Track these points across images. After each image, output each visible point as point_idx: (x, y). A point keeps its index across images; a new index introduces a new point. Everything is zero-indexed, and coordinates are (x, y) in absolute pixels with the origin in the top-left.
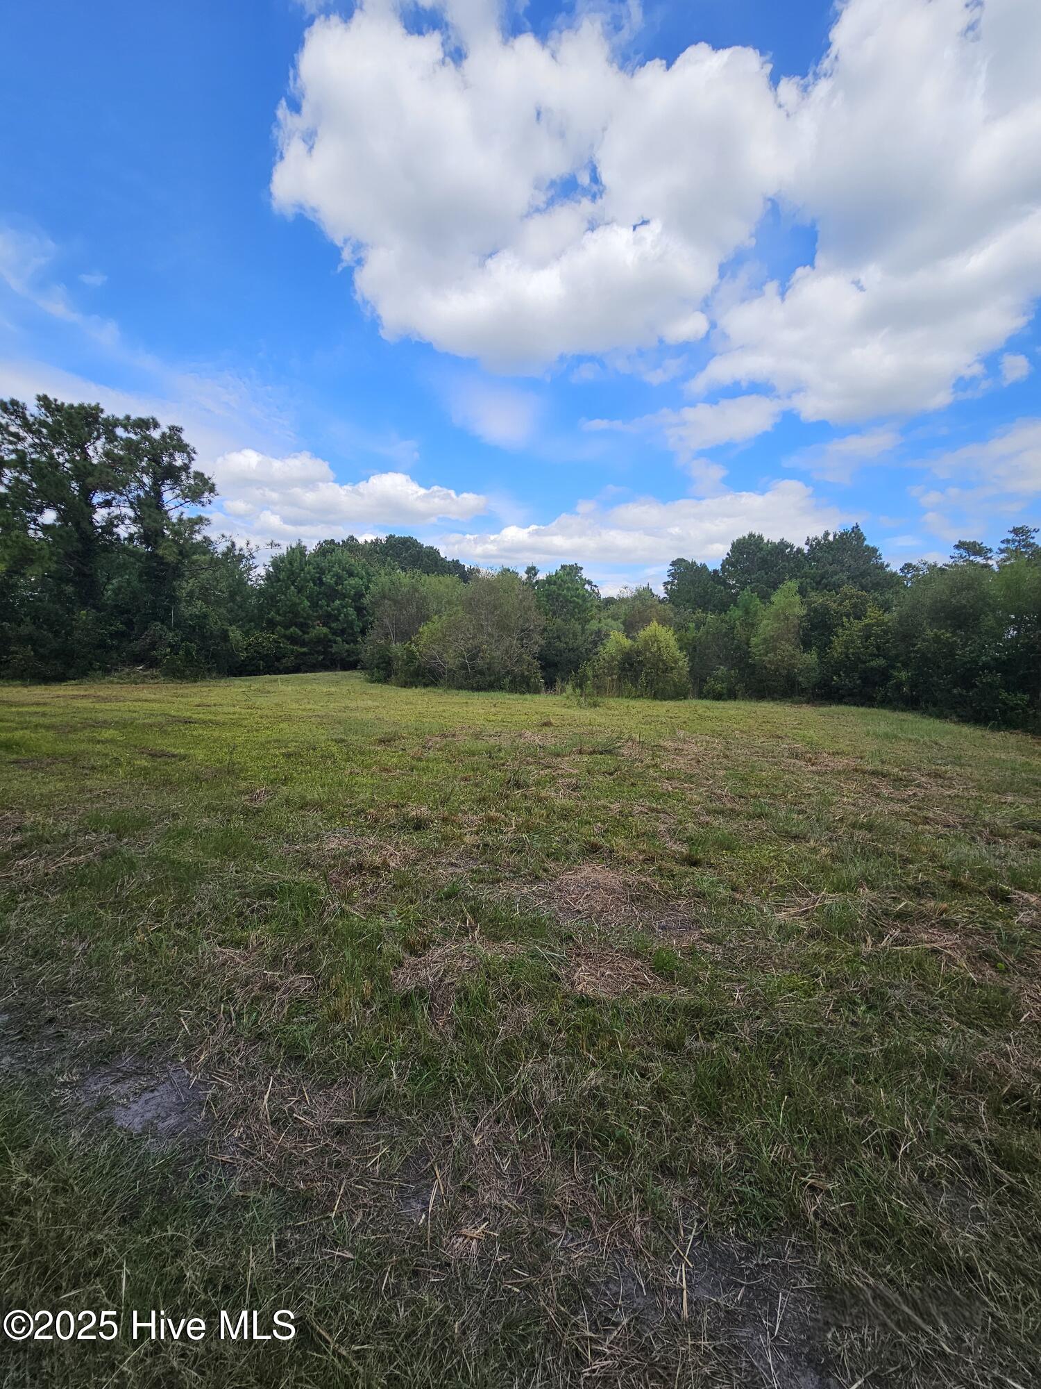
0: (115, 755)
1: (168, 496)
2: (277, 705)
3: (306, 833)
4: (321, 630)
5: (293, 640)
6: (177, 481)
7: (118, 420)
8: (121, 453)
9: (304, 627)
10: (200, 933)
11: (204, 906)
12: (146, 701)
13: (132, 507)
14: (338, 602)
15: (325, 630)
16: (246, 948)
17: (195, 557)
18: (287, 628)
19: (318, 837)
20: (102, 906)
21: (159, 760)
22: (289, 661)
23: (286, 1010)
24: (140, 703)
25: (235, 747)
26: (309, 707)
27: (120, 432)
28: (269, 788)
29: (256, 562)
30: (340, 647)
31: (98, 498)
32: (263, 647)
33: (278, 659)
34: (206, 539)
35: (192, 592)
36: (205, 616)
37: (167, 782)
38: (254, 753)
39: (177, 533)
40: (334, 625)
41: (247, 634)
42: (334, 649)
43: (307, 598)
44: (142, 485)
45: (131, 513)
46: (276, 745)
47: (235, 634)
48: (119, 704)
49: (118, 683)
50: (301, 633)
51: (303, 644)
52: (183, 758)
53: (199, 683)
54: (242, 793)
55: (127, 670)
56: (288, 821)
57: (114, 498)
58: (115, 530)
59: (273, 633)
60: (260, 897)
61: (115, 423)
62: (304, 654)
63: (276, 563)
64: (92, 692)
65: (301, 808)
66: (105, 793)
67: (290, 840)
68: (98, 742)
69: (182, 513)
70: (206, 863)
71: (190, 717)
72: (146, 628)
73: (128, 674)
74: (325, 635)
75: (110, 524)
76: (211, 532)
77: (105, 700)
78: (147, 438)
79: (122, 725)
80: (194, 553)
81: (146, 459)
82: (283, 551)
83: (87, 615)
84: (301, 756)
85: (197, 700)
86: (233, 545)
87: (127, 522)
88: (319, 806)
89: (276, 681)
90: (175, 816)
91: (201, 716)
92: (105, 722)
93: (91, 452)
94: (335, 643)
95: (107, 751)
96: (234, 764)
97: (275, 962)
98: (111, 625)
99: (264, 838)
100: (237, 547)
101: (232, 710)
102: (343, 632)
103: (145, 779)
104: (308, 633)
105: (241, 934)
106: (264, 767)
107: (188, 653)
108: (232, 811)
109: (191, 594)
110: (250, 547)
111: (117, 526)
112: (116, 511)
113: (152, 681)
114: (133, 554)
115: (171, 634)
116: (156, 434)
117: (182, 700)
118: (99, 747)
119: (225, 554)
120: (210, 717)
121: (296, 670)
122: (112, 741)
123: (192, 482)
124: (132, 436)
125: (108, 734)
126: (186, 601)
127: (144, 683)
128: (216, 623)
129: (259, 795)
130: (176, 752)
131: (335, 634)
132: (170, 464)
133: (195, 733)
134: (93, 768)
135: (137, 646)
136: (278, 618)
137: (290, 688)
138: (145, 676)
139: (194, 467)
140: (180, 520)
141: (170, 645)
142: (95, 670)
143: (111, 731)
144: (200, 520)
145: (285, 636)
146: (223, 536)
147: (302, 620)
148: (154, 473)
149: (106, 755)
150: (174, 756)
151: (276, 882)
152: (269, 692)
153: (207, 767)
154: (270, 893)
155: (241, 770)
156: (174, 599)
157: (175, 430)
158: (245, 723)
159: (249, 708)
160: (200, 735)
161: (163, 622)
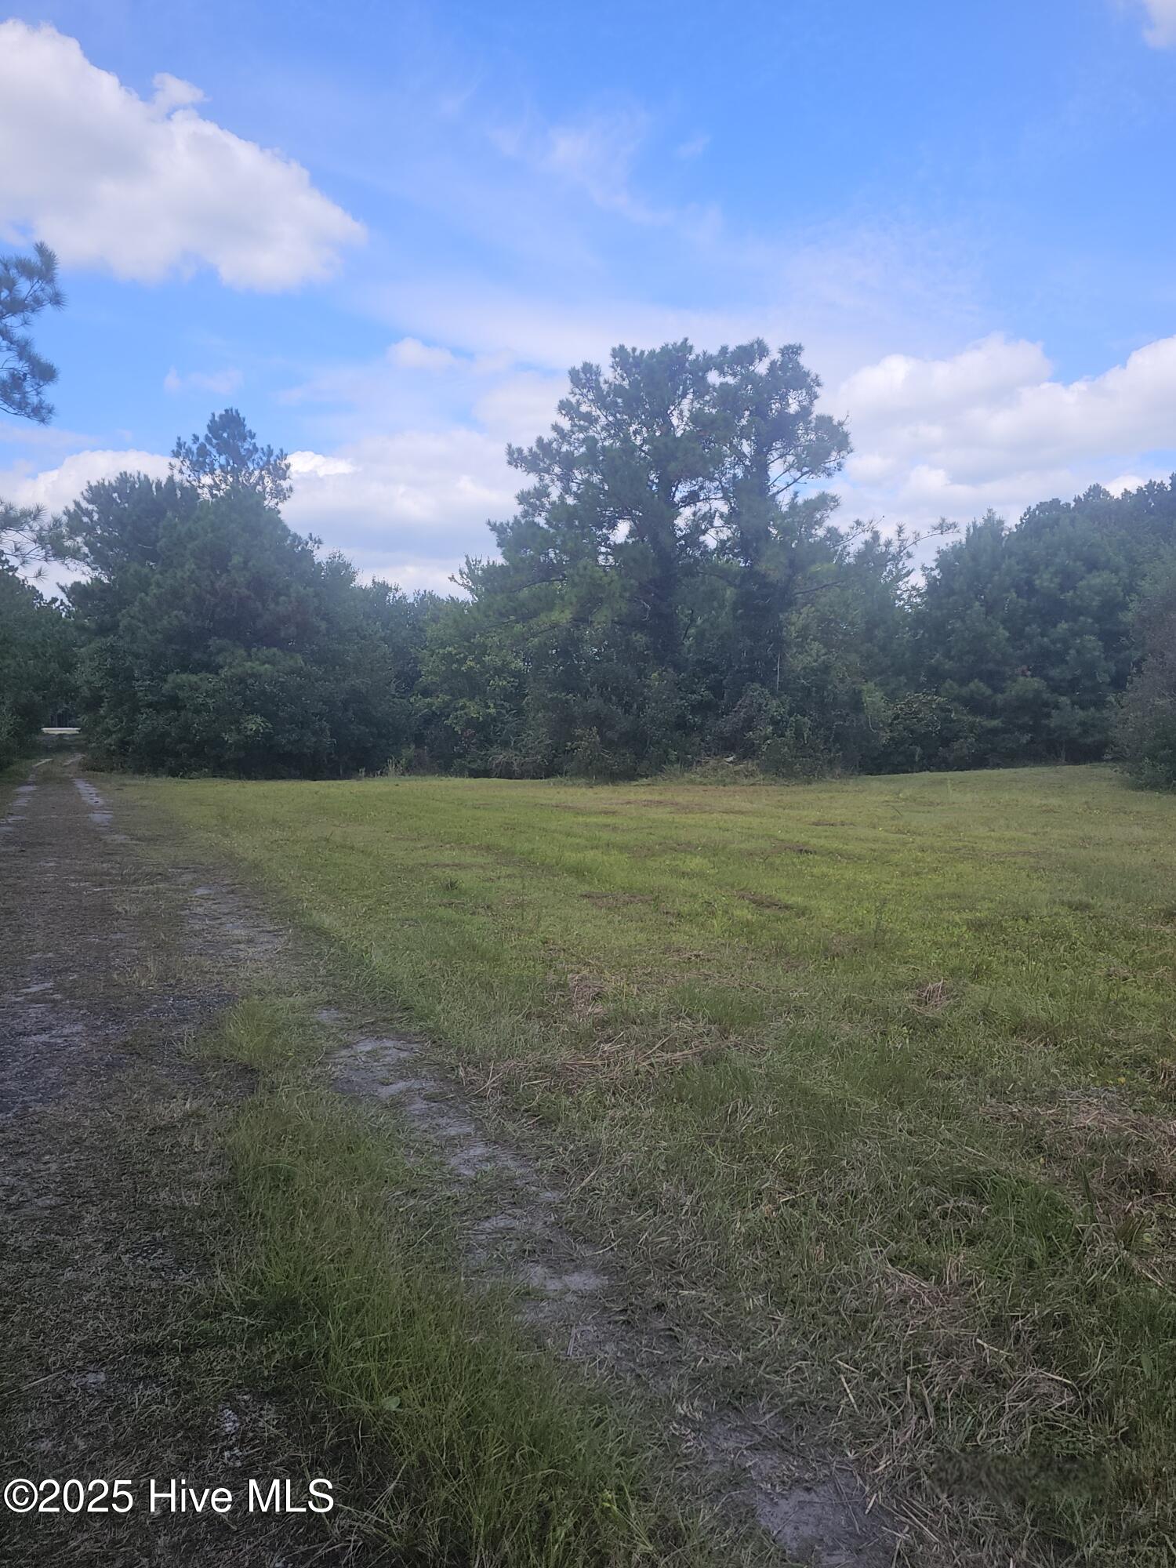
0: (706, 896)
1: (776, 469)
2: (948, 827)
3: (1028, 1084)
4: (1027, 684)
5: (975, 705)
6: (790, 440)
7: (711, 357)
8: (714, 411)
9: (993, 679)
10: (861, 1231)
11: (858, 1180)
12: (741, 813)
13: (726, 498)
14: (1063, 626)
15: (1036, 683)
16: (939, 1281)
17: (813, 568)
18: (963, 682)
19: (1052, 1097)
20: (710, 1140)
21: (767, 911)
22: (963, 747)
23: (1027, 1435)
24: (732, 816)
25: (884, 902)
26: (1008, 834)
27: (714, 378)
28: (950, 983)
29: (909, 564)
30: (1067, 716)
31: (681, 491)
32: (920, 720)
33: (946, 742)
34: (833, 532)
35: (806, 628)
36: (826, 668)
37: (781, 951)
38: (915, 915)
39: (785, 531)
40: (1055, 673)
41: (892, 697)
42: (1054, 721)
43: (1004, 622)
44: (741, 456)
45: (725, 509)
46: (954, 903)
47: (874, 697)
48: (704, 816)
49: (701, 783)
50: (989, 692)
51: (993, 713)
52: (802, 912)
53: (814, 786)
54: (900, 986)
55: (712, 762)
56: (991, 1055)
57: (702, 488)
58: (702, 538)
59: (937, 693)
60: (955, 1190)
61: (709, 363)
62: (994, 731)
63: (945, 561)
64: (667, 796)
65: (1014, 1032)
66: (697, 956)
67: (996, 1089)
68: (684, 874)
69: (796, 494)
70: (857, 1104)
71: (807, 843)
72: (740, 695)
73: (715, 769)
74: (1038, 692)
75: (697, 528)
76: (838, 520)
77: (687, 809)
78: (750, 378)
79: (712, 850)
80: (813, 562)
81: (747, 413)
82: (959, 537)
83: (661, 677)
84: (1003, 930)
85: (814, 815)
86: (876, 536)
87: (718, 522)
88: (1049, 1034)
89: (942, 782)
90: (799, 1012)
91: (822, 842)
92: (689, 844)
93: (675, 421)
94: (1057, 707)
95: (695, 890)
96: (885, 932)
97: (997, 1327)
98: (693, 692)
99: (949, 1078)
100: (882, 541)
101: (870, 833)
102: (1072, 685)
103: (749, 942)
104: (1003, 692)
105: (925, 1253)
106: (935, 943)
107: (799, 734)
108: (888, 1018)
109: (804, 633)
110: (903, 536)
111: (704, 532)
112: (703, 507)
113: (745, 781)
114: (724, 574)
115: (775, 703)
116: (761, 368)
117: (794, 813)
118: (684, 883)
119: (861, 556)
120: (836, 845)
121: (978, 762)
122: (701, 875)
123: (813, 437)
124: (730, 380)
125: (695, 863)
126: (798, 645)
127: (735, 783)
128: (842, 680)
129: (931, 993)
130: (791, 900)
131: (1056, 688)
132: (781, 412)
133: (815, 871)
134: (679, 915)
135: (726, 725)
136: (948, 665)
137: (969, 797)
138: (737, 773)
139: (819, 409)
140: (793, 505)
141: (774, 722)
142: (671, 763)
143: (698, 860)
144: (825, 502)
145: (957, 698)
146: (858, 523)
147: (991, 666)
148: (757, 435)
149: (694, 896)
150: (787, 907)
151: (981, 1168)
152: (931, 804)
153: (839, 933)
154: (974, 1188)
155: (898, 945)
156: (779, 643)
157: (791, 352)
158: (895, 858)
159: (900, 832)
160: (824, 875)
161: (763, 685)
